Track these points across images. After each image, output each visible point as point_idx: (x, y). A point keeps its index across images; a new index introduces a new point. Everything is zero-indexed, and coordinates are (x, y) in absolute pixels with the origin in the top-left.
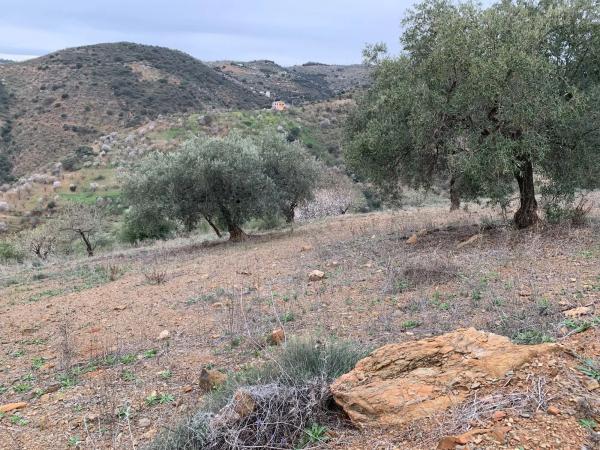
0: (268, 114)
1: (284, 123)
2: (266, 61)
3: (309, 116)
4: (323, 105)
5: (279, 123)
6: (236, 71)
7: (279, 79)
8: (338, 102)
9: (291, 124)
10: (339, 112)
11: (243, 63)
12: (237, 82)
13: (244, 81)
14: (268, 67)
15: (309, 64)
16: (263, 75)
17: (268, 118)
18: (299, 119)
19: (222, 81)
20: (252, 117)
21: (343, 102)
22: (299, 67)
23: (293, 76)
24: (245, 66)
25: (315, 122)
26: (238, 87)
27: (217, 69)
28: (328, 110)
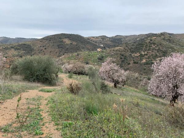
0: (95, 52)
1: (99, 55)
2: (103, 36)
3: (107, 52)
4: (112, 49)
5: (98, 55)
6: (94, 39)
7: (106, 41)
8: (117, 48)
9: (102, 55)
10: (117, 51)
11: (96, 37)
12: (93, 42)
13: (96, 42)
14: (104, 38)
15: (117, 36)
16: (102, 40)
17: (95, 53)
18: (104, 53)
19: (88, 43)
20: (90, 53)
21: (118, 48)
22: (114, 37)
23: (111, 40)
24: (97, 38)
25: (109, 54)
26: (93, 44)
27: (88, 39)
28: (114, 50)
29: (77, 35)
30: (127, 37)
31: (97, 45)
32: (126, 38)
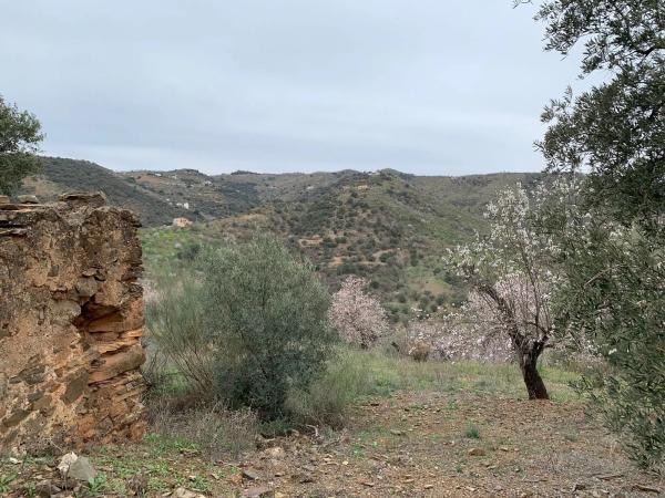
0: (167, 232)
1: (183, 240)
2: (188, 171)
3: (213, 232)
4: (230, 220)
5: (178, 240)
6: (152, 180)
7: (201, 189)
8: (246, 217)
9: (192, 241)
10: (246, 227)
11: (162, 173)
12: (151, 193)
13: (161, 192)
14: (190, 177)
15: (239, 173)
16: (184, 185)
17: (165, 235)
18: (201, 236)
19: (133, 194)
20: (147, 236)
21: (250, 217)
22: (228, 176)
23: (217, 186)
24: (164, 175)
25: (218, 237)
26: (151, 199)
27: (131, 180)
28: (234, 225)
29: (83, 162)
30: (272, 178)
31: (166, 204)
32: (270, 182)
